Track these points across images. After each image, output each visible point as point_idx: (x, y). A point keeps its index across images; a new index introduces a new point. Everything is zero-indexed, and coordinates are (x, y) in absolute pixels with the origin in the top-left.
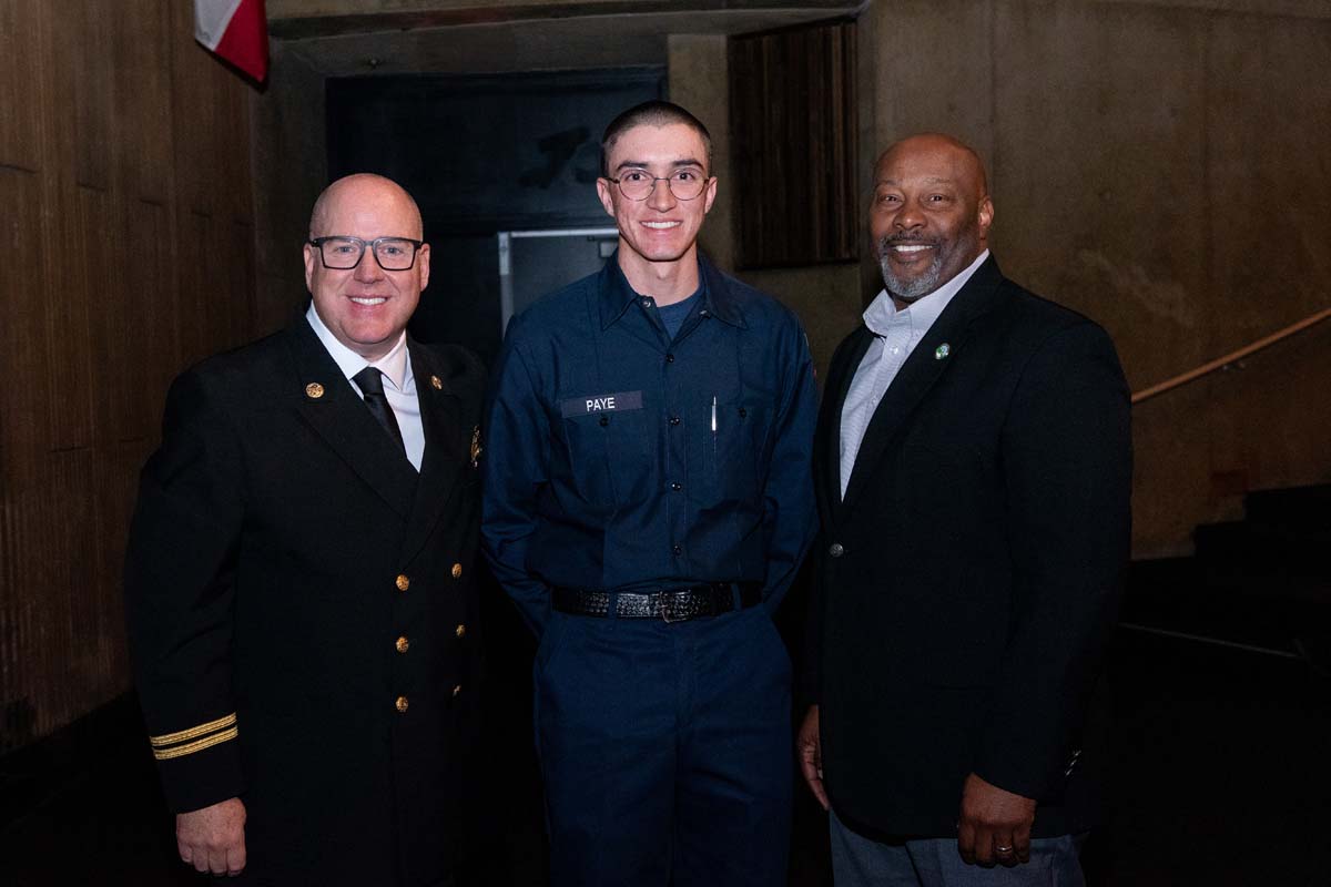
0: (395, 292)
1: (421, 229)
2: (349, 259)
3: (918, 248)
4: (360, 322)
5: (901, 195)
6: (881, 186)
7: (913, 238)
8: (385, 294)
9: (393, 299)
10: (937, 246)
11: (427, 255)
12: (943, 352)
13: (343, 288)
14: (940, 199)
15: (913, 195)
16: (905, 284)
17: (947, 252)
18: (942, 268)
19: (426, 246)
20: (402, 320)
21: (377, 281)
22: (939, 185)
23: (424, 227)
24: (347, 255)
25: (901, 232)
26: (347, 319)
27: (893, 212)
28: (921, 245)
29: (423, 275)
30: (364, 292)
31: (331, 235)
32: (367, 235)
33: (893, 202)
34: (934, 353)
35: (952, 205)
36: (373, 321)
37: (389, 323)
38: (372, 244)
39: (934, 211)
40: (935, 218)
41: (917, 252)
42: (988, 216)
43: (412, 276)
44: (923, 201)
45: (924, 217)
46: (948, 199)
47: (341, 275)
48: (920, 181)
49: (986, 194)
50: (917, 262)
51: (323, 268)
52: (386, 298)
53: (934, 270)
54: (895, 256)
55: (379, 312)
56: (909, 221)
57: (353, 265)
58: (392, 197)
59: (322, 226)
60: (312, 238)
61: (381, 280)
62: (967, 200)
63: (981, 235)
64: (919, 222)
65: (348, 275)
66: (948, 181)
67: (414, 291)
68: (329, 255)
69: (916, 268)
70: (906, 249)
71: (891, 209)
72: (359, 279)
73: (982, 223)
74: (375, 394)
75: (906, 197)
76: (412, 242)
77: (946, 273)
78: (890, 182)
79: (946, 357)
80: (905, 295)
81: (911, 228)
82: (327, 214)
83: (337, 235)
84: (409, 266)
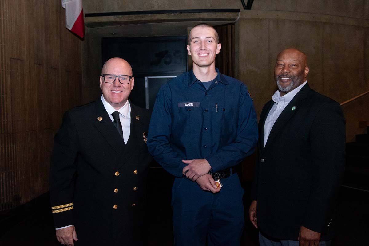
0: (124, 90)
1: (132, 73)
3: (287, 78)
4: (115, 98)
5: (284, 64)
6: (279, 61)
7: (286, 76)
9: (123, 92)
10: (292, 78)
11: (133, 80)
12: (294, 108)
14: (294, 65)
15: (287, 64)
16: (283, 88)
17: (295, 80)
18: (294, 85)
19: (133, 78)
20: (125, 97)
21: (119, 86)
22: (294, 62)
23: (133, 73)
24: (111, 79)
25: (283, 74)
26: (111, 97)
27: (281, 69)
29: (132, 86)
30: (115, 89)
31: (107, 74)
32: (117, 74)
33: (281, 66)
34: (291, 109)
35: (297, 67)
36: (117, 97)
37: (122, 98)
38: (118, 77)
39: (292, 69)
40: (293, 71)
41: (287, 79)
42: (307, 71)
43: (129, 85)
44: (289, 66)
45: (289, 70)
46: (296, 66)
47: (110, 84)
48: (289, 60)
49: (307, 65)
51: (105, 83)
52: (122, 91)
53: (291, 85)
54: (282, 81)
55: (119, 95)
56: (285, 71)
57: (113, 82)
58: (124, 64)
59: (105, 71)
60: (102, 74)
61: (121, 86)
62: (302, 66)
63: (305, 76)
64: (288, 71)
65: (111, 86)
66: (297, 61)
67: (129, 90)
68: (106, 79)
69: (286, 84)
70: (284, 79)
71: (281, 68)
72: (114, 86)
73: (306, 73)
74: (117, 119)
75: (285, 65)
76: (129, 76)
77: (295, 86)
78: (281, 60)
79: (295, 110)
80: (283, 91)
81: (286, 73)
82: (106, 68)
83: (109, 74)
84: (128, 83)
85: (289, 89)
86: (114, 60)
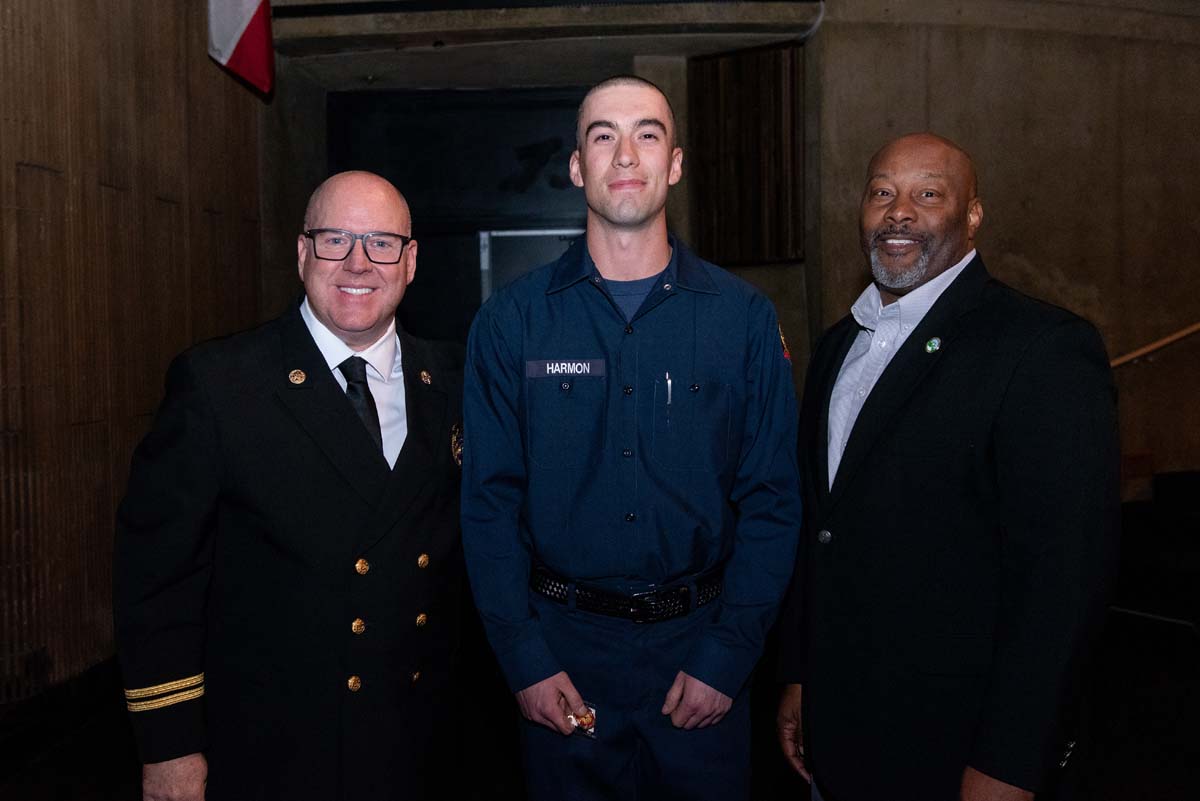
0: (381, 284)
1: (410, 226)
2: (340, 251)
3: (907, 242)
4: (349, 311)
5: (894, 190)
6: (875, 180)
7: (902, 232)
8: (373, 285)
9: (379, 290)
10: (922, 241)
11: (415, 251)
12: (933, 345)
13: (333, 278)
14: (932, 195)
15: (905, 190)
16: (893, 277)
17: (934, 245)
18: (929, 263)
19: (413, 242)
20: (387, 310)
21: (366, 271)
22: (931, 180)
24: (338, 246)
25: (891, 226)
26: (335, 309)
27: (884, 206)
28: (910, 239)
29: (409, 269)
30: (352, 282)
31: (324, 227)
32: (357, 229)
33: (885, 197)
34: (925, 346)
35: (943, 202)
36: (359, 310)
37: (375, 313)
38: (362, 237)
39: (924, 207)
40: (924, 213)
41: (906, 246)
42: (977, 218)
43: (398, 268)
44: (914, 196)
45: (915, 213)
46: (939, 196)
47: (332, 264)
48: (913, 174)
49: (975, 196)
50: (905, 254)
51: (315, 259)
52: (374, 289)
53: (921, 264)
54: (889, 252)
55: (367, 302)
56: (899, 215)
57: (343, 257)
58: (382, 194)
59: (316, 218)
60: (306, 228)
61: (371, 271)
62: (958, 198)
63: (970, 235)
64: (907, 216)
65: (339, 266)
67: (400, 283)
68: (321, 247)
69: (908, 259)
70: (896, 242)
71: (883, 203)
72: (349, 270)
73: (971, 224)
74: (359, 382)
75: (898, 193)
76: (400, 237)
77: (933, 268)
78: (884, 176)
79: (937, 351)
80: (892, 286)
81: (901, 221)
82: (321, 207)
83: (330, 227)
84: (397, 260)
85: (915, 280)
86: (349, 177)
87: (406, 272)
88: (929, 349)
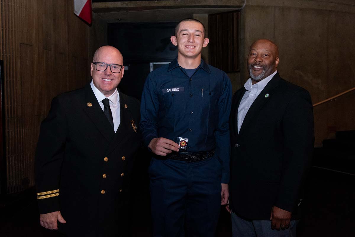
0: (114, 78)
1: (123, 62)
2: (103, 68)
3: (260, 67)
4: (105, 85)
5: (257, 54)
6: (252, 51)
7: (259, 65)
8: (112, 79)
9: (114, 80)
10: (264, 67)
13: (101, 76)
14: (267, 55)
15: (260, 54)
16: (255, 76)
17: (267, 69)
18: (265, 73)
19: (123, 67)
20: (115, 86)
22: (267, 52)
24: (103, 67)
25: (256, 63)
26: (101, 85)
30: (106, 77)
31: (99, 62)
32: (108, 63)
33: (254, 55)
36: (108, 85)
37: (112, 87)
38: (110, 65)
39: (264, 58)
40: (265, 60)
42: (278, 62)
43: (119, 74)
44: (262, 56)
45: (262, 60)
46: (269, 56)
48: (262, 50)
49: (278, 56)
50: (259, 71)
51: (96, 70)
52: (112, 80)
53: (263, 73)
54: (254, 69)
55: (110, 84)
56: (258, 60)
57: (104, 70)
58: (115, 52)
59: (97, 59)
60: (94, 62)
61: (111, 75)
62: (273, 56)
63: (276, 66)
64: (260, 60)
65: (102, 73)
66: (269, 51)
68: (98, 67)
69: (259, 72)
70: (257, 67)
71: (254, 57)
72: (106, 74)
73: (276, 64)
74: (107, 106)
75: (258, 54)
76: (120, 65)
77: (266, 75)
78: (254, 50)
79: (268, 97)
80: (255, 79)
81: (258, 62)
82: (98, 56)
83: (101, 62)
84: (119, 72)
85: (261, 77)
87: (121, 75)
88: (266, 96)
